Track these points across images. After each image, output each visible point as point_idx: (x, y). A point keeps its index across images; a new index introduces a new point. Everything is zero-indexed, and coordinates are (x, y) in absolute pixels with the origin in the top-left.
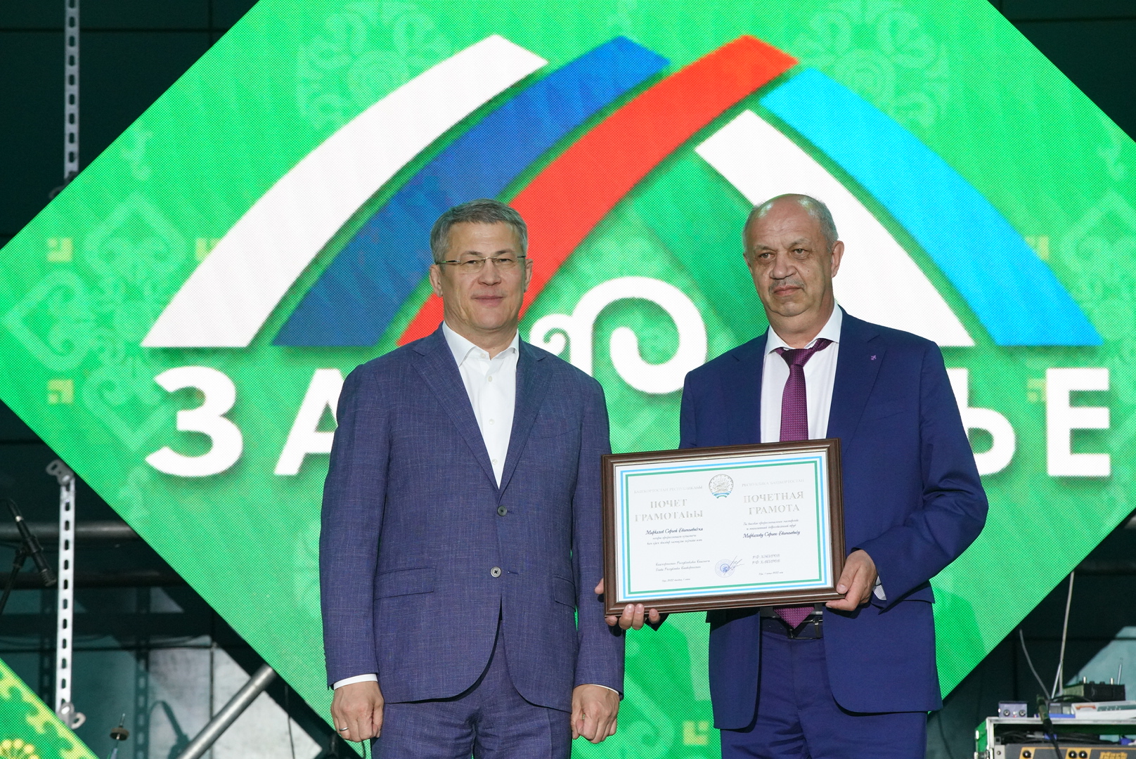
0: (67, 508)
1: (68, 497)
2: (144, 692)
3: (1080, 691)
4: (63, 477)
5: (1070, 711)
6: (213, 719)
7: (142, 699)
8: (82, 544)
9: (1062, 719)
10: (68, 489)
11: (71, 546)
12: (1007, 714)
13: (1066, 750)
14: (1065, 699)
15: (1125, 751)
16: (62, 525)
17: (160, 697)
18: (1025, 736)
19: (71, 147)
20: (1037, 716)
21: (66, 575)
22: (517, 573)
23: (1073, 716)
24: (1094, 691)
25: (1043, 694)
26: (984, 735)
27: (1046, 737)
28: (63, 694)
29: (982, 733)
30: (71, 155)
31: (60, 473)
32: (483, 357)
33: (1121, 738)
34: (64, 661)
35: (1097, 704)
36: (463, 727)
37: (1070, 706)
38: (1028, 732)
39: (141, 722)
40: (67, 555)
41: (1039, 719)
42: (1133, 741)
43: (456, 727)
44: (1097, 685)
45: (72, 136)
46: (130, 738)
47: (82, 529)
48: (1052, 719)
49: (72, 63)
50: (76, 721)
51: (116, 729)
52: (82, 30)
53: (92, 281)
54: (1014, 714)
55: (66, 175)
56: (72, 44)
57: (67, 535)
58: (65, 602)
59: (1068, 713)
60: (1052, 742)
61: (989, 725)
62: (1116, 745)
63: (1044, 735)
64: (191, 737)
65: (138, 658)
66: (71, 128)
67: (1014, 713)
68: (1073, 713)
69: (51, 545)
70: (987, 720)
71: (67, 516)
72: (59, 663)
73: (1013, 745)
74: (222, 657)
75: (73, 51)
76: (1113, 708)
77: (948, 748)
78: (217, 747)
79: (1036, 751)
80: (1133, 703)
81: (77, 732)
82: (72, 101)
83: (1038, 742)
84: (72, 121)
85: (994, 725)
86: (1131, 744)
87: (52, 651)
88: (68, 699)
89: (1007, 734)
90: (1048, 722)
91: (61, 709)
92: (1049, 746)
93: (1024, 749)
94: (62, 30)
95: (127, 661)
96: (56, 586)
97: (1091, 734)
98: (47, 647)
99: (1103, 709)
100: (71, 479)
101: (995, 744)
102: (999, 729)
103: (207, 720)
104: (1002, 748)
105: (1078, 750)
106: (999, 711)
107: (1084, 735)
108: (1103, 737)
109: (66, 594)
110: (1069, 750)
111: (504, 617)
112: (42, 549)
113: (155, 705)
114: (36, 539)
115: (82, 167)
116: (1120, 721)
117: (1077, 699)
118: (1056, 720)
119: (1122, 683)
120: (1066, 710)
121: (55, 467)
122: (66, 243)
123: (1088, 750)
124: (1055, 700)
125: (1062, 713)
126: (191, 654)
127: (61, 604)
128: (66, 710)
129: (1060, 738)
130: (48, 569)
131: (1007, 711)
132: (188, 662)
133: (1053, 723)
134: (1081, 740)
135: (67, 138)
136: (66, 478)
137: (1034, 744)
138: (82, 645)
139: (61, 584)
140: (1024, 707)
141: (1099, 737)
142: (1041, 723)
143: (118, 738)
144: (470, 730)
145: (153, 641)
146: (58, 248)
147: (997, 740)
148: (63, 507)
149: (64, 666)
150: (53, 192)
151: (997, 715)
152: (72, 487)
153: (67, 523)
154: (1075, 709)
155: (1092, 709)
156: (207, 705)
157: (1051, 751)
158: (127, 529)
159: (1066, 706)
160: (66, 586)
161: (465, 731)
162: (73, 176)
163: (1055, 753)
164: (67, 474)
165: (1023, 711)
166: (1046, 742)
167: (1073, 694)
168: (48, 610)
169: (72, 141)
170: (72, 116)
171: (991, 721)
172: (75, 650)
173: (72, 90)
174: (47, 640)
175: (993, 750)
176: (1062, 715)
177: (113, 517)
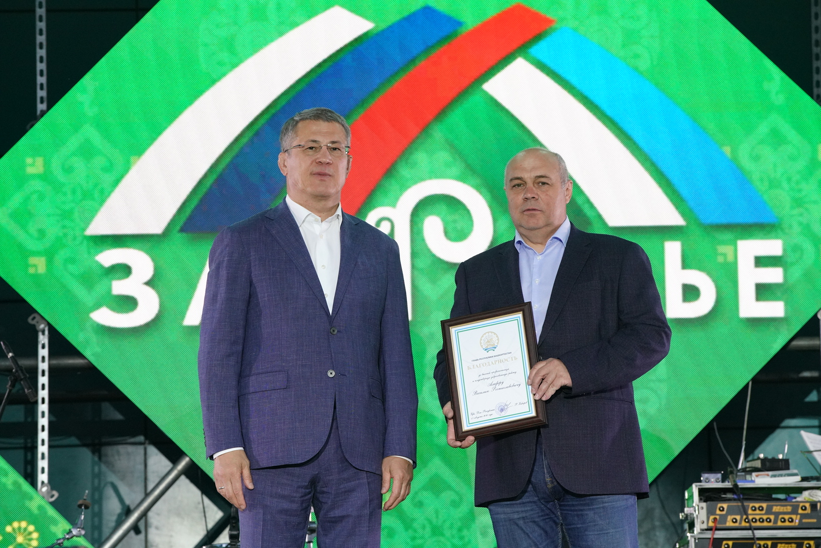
1: (43, 339)
2: (98, 476)
3: (758, 464)
4: (39, 325)
5: (751, 478)
6: (147, 495)
7: (96, 481)
8: (53, 372)
9: (746, 483)
10: (43, 334)
11: (47, 373)
12: (707, 481)
13: (749, 506)
14: (748, 469)
15: (790, 505)
16: (40, 359)
17: (109, 479)
18: (720, 496)
19: (41, 93)
20: (729, 482)
21: (44, 394)
22: (345, 375)
23: (753, 481)
24: (768, 464)
25: (732, 467)
26: (691, 496)
27: (735, 497)
28: (43, 477)
29: (690, 495)
30: (42, 98)
31: (37, 322)
32: (316, 221)
33: (787, 496)
34: (43, 454)
35: (770, 473)
37: (751, 474)
38: (722, 493)
39: (96, 496)
40: (43, 380)
41: (730, 484)
42: (795, 498)
43: (301, 488)
44: (770, 459)
45: (42, 85)
46: (91, 508)
47: (54, 362)
48: (739, 484)
49: (41, 34)
50: (52, 496)
51: (80, 502)
52: (48, 11)
53: (57, 187)
54: (712, 481)
55: (38, 113)
56: (41, 20)
57: (44, 366)
58: (43, 413)
59: (750, 479)
60: (739, 500)
61: (695, 489)
62: (784, 501)
63: (733, 495)
64: (132, 507)
65: (93, 452)
66: (41, 80)
68: (753, 479)
69: (33, 373)
70: (694, 486)
71: (44, 352)
72: (40, 456)
73: (712, 503)
74: (152, 450)
75: (41, 25)
76: (781, 475)
77: (663, 507)
78: (150, 515)
79: (728, 506)
80: (795, 471)
81: (52, 504)
82: (41, 61)
83: (729, 500)
84: (42, 74)
85: (699, 489)
86: (794, 500)
87: (34, 448)
88: (46, 481)
89: (707, 495)
90: (736, 486)
91: (41, 488)
92: (737, 503)
93: (719, 505)
94: (34, 11)
95: (86, 454)
96: (36, 402)
97: (766, 494)
98: (29, 445)
99: (774, 476)
100: (45, 327)
101: (699, 502)
102: (702, 491)
103: (142, 496)
104: (704, 505)
105: (757, 505)
106: (702, 479)
107: (762, 495)
108: (774, 496)
109: (44, 408)
110: (751, 505)
111: (337, 406)
112: (28, 376)
113: (105, 485)
114: (23, 369)
115: (50, 107)
116: (786, 484)
117: (756, 470)
118: (741, 485)
119: (787, 458)
120: (748, 477)
121: (34, 318)
122: (40, 161)
123: (764, 505)
124: (741, 471)
125: (746, 479)
126: (130, 449)
127: (40, 414)
128: (44, 489)
129: (745, 497)
130: (32, 390)
131: (707, 479)
132: (128, 454)
133: (740, 486)
134: (759, 498)
135: (38, 87)
136: (42, 326)
137: (727, 502)
138: (55, 443)
139: (40, 401)
140: (719, 476)
141: (771, 495)
142: (731, 487)
143: (83, 508)
145: (104, 440)
147: (700, 500)
148: (40, 346)
149: (43, 458)
150: (30, 124)
151: (700, 481)
152: (47, 333)
153: (43, 358)
154: (755, 477)
155: (766, 476)
156: (143, 484)
157: (738, 506)
158: (86, 361)
159: (748, 474)
160: (43, 402)
161: (307, 491)
162: (43, 113)
163: (741, 508)
164: (43, 323)
165: (718, 479)
166: (734, 500)
167: (753, 466)
168: (29, 420)
169: (42, 88)
170: (42, 71)
171: (696, 486)
172: (50, 447)
173: (41, 53)
174: (29, 441)
175: (698, 506)
176: (745, 480)
177: (76, 353)
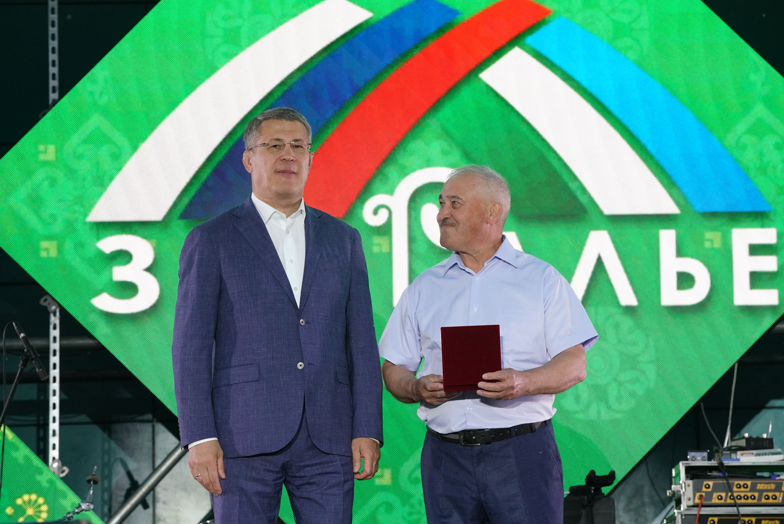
0: (55, 328)
1: (55, 320)
2: (108, 452)
3: (743, 443)
4: (51, 307)
6: (155, 470)
7: (106, 457)
8: (64, 352)
9: (731, 462)
10: (55, 315)
11: (58, 353)
12: (694, 459)
13: (734, 483)
14: (733, 448)
15: (774, 483)
16: (51, 339)
17: (118, 456)
18: (706, 474)
19: (53, 83)
20: (714, 460)
21: (55, 373)
22: (314, 365)
23: (738, 460)
24: (752, 443)
25: (717, 445)
26: (678, 474)
27: (721, 474)
28: (54, 453)
29: (677, 472)
30: (54, 88)
31: (49, 304)
32: (282, 218)
33: (771, 474)
34: (54, 431)
35: (755, 452)
36: (277, 473)
37: (736, 453)
38: (708, 471)
39: (106, 472)
40: (55, 360)
41: (716, 462)
42: (779, 476)
43: (273, 472)
44: (754, 439)
45: (54, 75)
46: (99, 483)
47: (65, 342)
48: (724, 462)
49: (53, 26)
50: (63, 472)
51: (89, 477)
52: (60, 4)
53: (69, 174)
55: (51, 101)
56: (53, 12)
57: (55, 346)
58: (54, 392)
59: (735, 458)
60: (724, 477)
61: (682, 467)
62: (768, 479)
63: (719, 473)
64: (140, 482)
65: (104, 430)
66: (53, 70)
67: (699, 458)
68: (738, 457)
69: (45, 353)
70: (681, 464)
71: (55, 333)
72: (51, 433)
73: (698, 480)
74: (160, 428)
75: (53, 17)
76: (765, 454)
77: (652, 484)
78: (158, 489)
79: (714, 484)
80: (779, 450)
81: (63, 479)
82: (53, 51)
83: (715, 478)
84: (54, 65)
85: (685, 466)
86: (777, 478)
87: (46, 425)
88: (57, 457)
89: (694, 473)
90: (721, 464)
91: (53, 464)
92: (722, 480)
93: (705, 483)
94: (46, 4)
95: (96, 431)
96: (48, 381)
97: (751, 472)
98: (42, 422)
99: (759, 455)
100: (56, 308)
101: (686, 479)
102: (688, 469)
103: (151, 471)
104: (690, 482)
105: (742, 483)
106: (688, 457)
107: (746, 472)
108: (758, 474)
109: (55, 386)
110: (736, 482)
112: (39, 355)
113: (114, 461)
114: (35, 349)
115: (61, 96)
116: (770, 463)
117: (741, 449)
118: (727, 463)
119: (771, 437)
120: (733, 456)
121: (45, 300)
122: (52, 148)
123: (749, 483)
124: (726, 449)
125: (731, 458)
126: (139, 426)
127: (51, 393)
128: (56, 465)
129: (730, 475)
130: (43, 369)
131: (693, 457)
132: (137, 431)
133: (725, 465)
134: (744, 476)
135: (50, 77)
136: (53, 308)
137: (712, 479)
138: (65, 421)
139: (51, 380)
140: (705, 454)
141: (756, 474)
142: (717, 465)
143: (92, 483)
144: (282, 475)
145: (113, 418)
146: (45, 152)
147: (687, 477)
148: (51, 327)
149: (54, 435)
150: (42, 113)
151: (687, 460)
152: (58, 314)
153: (55, 338)
154: (740, 455)
155: (751, 455)
156: (151, 461)
157: (723, 484)
158: (95, 342)
159: (733, 453)
160: (54, 381)
161: (279, 475)
162: (55, 102)
163: (726, 485)
164: (54, 305)
165: (704, 457)
166: (720, 477)
167: (739, 445)
168: (42, 398)
169: (54, 78)
170: (54, 62)
171: (683, 464)
172: (61, 424)
173: (53, 44)
174: (42, 418)
175: (685, 483)
176: (731, 459)
177: (85, 334)
